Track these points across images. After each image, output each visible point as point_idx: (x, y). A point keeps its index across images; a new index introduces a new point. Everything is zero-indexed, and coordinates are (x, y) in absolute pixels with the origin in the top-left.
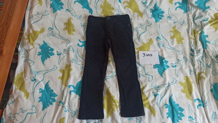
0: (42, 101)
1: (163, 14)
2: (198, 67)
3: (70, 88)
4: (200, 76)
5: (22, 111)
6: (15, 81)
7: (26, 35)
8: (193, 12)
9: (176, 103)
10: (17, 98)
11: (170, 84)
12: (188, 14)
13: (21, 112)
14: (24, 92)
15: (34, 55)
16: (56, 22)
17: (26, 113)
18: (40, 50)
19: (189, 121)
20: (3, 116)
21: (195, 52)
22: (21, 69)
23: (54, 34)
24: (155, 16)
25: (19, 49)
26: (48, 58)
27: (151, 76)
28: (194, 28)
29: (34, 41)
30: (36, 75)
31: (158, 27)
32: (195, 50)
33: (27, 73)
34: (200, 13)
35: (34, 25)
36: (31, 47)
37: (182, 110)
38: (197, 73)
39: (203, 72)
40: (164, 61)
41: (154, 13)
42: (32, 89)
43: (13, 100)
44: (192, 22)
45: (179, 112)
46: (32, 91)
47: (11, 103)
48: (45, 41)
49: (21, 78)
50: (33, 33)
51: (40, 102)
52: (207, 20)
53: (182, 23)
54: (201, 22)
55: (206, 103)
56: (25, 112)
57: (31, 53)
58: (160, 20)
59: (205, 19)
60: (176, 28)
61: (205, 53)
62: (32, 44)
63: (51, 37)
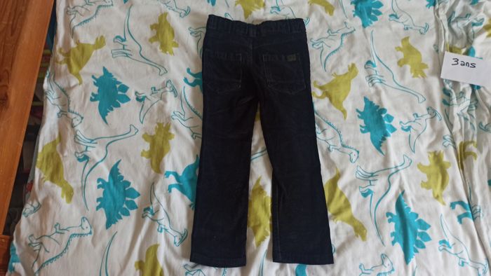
0: (104, 207)
1: (380, 9)
2: (461, 130)
3: (168, 177)
4: (466, 151)
5: (58, 231)
6: (39, 160)
7: (60, 52)
8: (448, 5)
9: (412, 210)
10: (46, 200)
11: (399, 168)
12: (438, 10)
13: (56, 232)
14: (62, 186)
15: (82, 101)
16: (131, 23)
17: (67, 235)
18: (95, 89)
19: (441, 251)
20: (14, 242)
21: (454, 96)
22: (51, 132)
23: (127, 52)
24: (360, 12)
25: (46, 85)
26: (114, 108)
27: (355, 150)
28: (451, 41)
29: (80, 66)
30: (87, 147)
31: (369, 39)
32: (452, 91)
33: (66, 141)
34: (464, 8)
35: (78, 30)
36: (74, 82)
37: (425, 226)
38: (458, 143)
39: (472, 142)
40: (383, 116)
41: (359, 6)
42: (80, 180)
43: (35, 204)
44: (447, 28)
45: (419, 230)
46: (80, 184)
47: (31, 212)
48: (106, 67)
49: (52, 154)
50: (78, 47)
51: (99, 210)
52: (481, 24)
53: (423, 30)
54: (466, 28)
55: (480, 211)
56: (66, 232)
57: (75, 95)
58: (373, 22)
59: (475, 22)
60: (410, 40)
61: (477, 100)
62: (78, 75)
63: (122, 59)
